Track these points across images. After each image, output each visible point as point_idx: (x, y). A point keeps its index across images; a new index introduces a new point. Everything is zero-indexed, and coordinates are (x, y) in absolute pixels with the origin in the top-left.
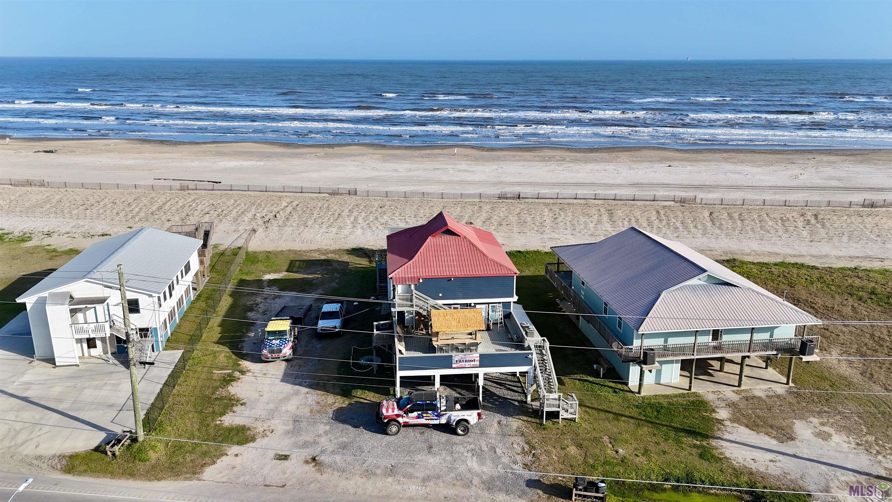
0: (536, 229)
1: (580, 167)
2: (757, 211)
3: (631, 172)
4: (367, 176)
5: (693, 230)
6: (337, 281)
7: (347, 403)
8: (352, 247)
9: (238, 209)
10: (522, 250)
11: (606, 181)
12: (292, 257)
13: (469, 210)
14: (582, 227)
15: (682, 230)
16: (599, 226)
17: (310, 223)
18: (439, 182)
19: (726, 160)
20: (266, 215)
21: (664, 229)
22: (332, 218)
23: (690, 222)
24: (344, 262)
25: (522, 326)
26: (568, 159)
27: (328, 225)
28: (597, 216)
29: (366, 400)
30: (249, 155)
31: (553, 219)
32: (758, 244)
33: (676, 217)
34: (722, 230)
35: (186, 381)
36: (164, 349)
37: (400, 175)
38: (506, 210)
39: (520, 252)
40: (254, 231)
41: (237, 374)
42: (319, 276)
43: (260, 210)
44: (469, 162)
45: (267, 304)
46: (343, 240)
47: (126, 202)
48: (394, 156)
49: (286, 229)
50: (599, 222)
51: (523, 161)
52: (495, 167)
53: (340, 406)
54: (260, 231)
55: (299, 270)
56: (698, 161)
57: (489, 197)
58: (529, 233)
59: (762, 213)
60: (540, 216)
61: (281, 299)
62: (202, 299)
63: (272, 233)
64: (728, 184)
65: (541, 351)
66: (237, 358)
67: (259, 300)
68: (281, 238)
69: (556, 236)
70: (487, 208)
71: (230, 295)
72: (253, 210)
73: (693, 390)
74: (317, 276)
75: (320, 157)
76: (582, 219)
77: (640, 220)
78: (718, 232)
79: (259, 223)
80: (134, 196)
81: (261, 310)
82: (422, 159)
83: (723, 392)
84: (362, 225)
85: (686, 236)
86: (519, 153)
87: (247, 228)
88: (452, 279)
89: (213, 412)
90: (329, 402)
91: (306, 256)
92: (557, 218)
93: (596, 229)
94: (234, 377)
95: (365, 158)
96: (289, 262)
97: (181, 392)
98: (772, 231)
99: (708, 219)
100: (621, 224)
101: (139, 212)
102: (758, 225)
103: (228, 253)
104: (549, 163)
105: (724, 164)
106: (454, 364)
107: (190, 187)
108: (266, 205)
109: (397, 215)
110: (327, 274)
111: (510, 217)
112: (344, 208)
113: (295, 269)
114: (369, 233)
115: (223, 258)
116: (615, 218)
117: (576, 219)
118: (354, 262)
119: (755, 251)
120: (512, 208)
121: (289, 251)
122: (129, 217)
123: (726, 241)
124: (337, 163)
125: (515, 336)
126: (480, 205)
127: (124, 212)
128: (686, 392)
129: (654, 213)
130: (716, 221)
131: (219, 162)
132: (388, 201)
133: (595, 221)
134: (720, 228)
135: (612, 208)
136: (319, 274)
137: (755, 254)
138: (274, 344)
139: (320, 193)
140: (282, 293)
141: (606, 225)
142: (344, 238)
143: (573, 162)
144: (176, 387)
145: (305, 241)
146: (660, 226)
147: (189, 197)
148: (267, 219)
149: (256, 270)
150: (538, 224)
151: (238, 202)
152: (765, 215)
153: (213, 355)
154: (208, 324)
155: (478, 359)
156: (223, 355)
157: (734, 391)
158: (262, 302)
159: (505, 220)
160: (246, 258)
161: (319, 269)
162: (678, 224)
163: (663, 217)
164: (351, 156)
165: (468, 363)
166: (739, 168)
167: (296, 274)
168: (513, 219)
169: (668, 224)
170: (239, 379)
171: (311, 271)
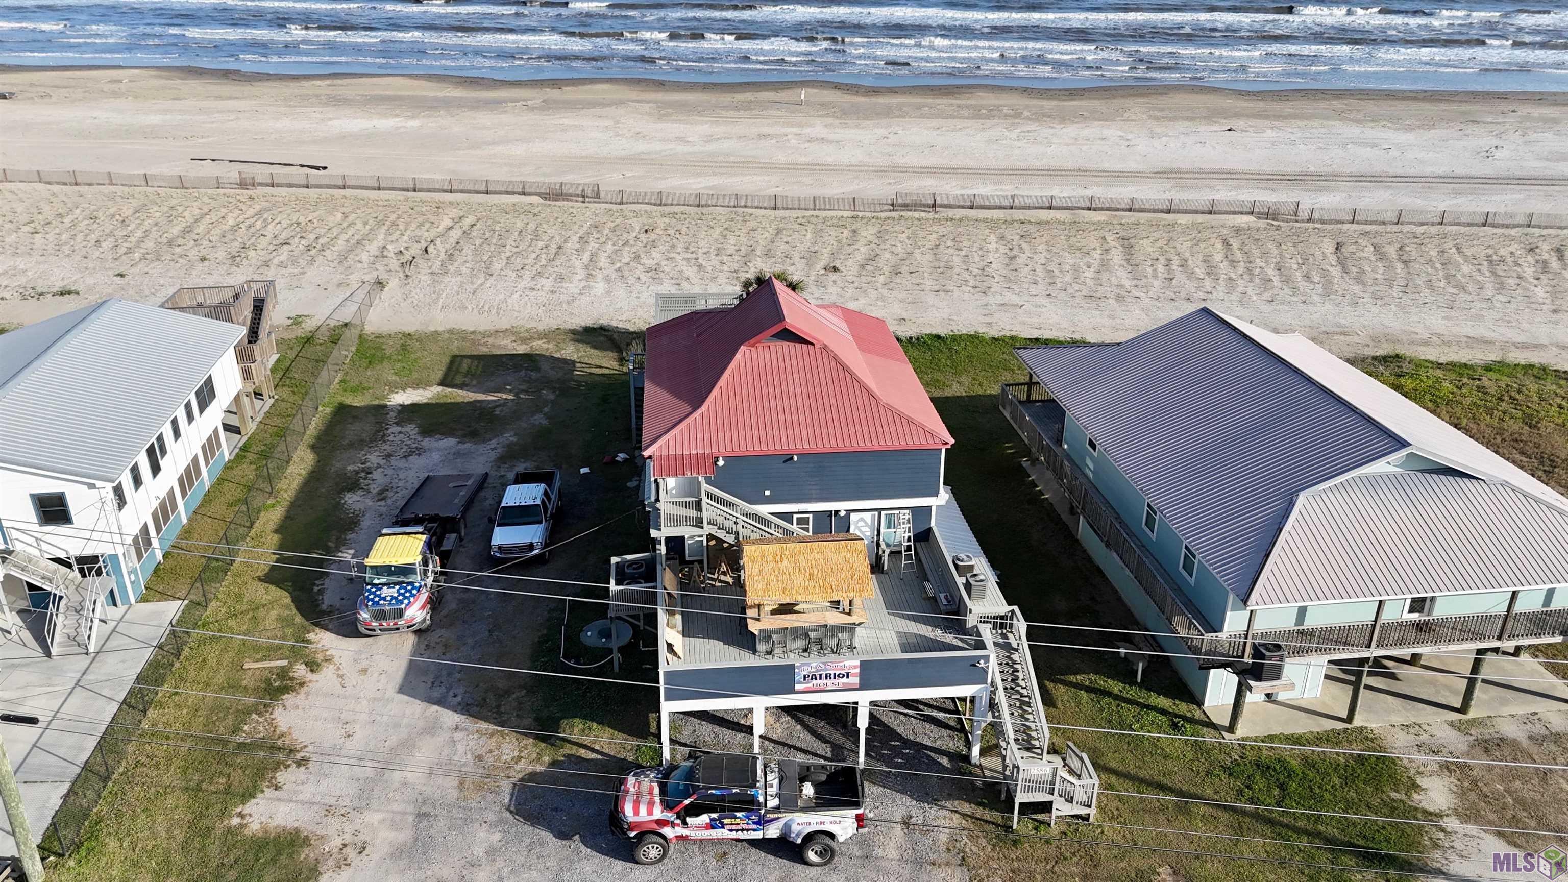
0: (972, 283)
1: (1052, 131)
2: (1436, 241)
3: (1156, 143)
4: (623, 153)
5: (1302, 284)
6: (546, 410)
7: (546, 759)
8: (583, 324)
9: (350, 233)
10: (943, 332)
11: (1106, 166)
12: (455, 348)
13: (831, 237)
14: (1068, 278)
15: (1280, 285)
16: (1105, 276)
17: (497, 266)
18: (768, 167)
19: (1340, 115)
20: (407, 248)
21: (1240, 282)
22: (543, 256)
23: (1295, 267)
24: (564, 361)
25: (956, 566)
26: (1026, 113)
27: (534, 272)
28: (1099, 252)
29: (593, 750)
30: (394, 102)
31: (1007, 261)
32: (1443, 318)
33: (1265, 254)
34: (1364, 285)
35: (176, 693)
36: (143, 599)
37: (691, 149)
38: (909, 238)
39: (938, 337)
40: (380, 284)
41: (300, 670)
42: (510, 397)
43: (394, 238)
44: (830, 121)
45: (389, 472)
46: (565, 306)
47: (118, 217)
48: (682, 107)
49: (447, 279)
50: (1104, 265)
51: (938, 116)
52: (882, 132)
53: (530, 768)
54: (393, 284)
55: (467, 380)
56: (1285, 118)
57: (872, 204)
58: (957, 292)
59: (1446, 246)
60: (980, 253)
61: (423, 457)
62: (251, 456)
63: (418, 290)
64: (1353, 170)
65: (1004, 636)
66: (306, 623)
67: (374, 458)
68: (436, 301)
69: (1015, 299)
70: (868, 232)
71: (313, 447)
72: (381, 237)
73: (1358, 722)
74: (504, 396)
75: (533, 109)
76: (1069, 260)
77: (1190, 262)
78: (1357, 289)
79: (391, 267)
80: (135, 203)
81: (375, 488)
82: (736, 114)
83: (1426, 727)
84: (606, 272)
85: (1290, 298)
86: (930, 100)
87: (367, 278)
88: (795, 458)
89: (227, 791)
90: (504, 758)
91: (486, 344)
92: (1015, 257)
93: (1099, 284)
94: (292, 679)
95: (621, 111)
96: (446, 360)
97: (160, 726)
98: (1471, 287)
99: (1333, 259)
100: (1150, 270)
101: (141, 241)
102: (1441, 273)
103: (323, 336)
104: (989, 123)
105: (1337, 123)
106: (800, 683)
107: (258, 180)
108: (407, 224)
109: (679, 250)
110: (526, 392)
111: (918, 256)
112: (569, 233)
113: (459, 380)
114: (620, 292)
115: (310, 351)
116: (1138, 257)
117: (1056, 260)
118: (586, 360)
119: (1439, 335)
120: (921, 234)
121: (451, 331)
122: (123, 250)
123: (1375, 310)
124: (566, 121)
125: (942, 596)
126: (854, 227)
127: (112, 239)
128: (1340, 726)
129: (1219, 246)
130: (1350, 263)
131: (330, 119)
132: (663, 216)
133: (1096, 264)
134: (1359, 280)
135: (1130, 233)
136: (510, 391)
137: (1440, 342)
138: (384, 599)
139: (524, 194)
140: (427, 442)
141: (1119, 274)
142: (568, 303)
143: (1037, 120)
144: (151, 713)
145: (486, 308)
146: (1233, 275)
147: (250, 206)
148: (407, 256)
149: (377, 380)
150: (976, 271)
151: (352, 217)
152: (1454, 250)
153: (250, 615)
154: (251, 527)
155: (858, 670)
156: (274, 614)
157: (1451, 724)
158: (379, 466)
159: (908, 262)
160: (357, 350)
161: (510, 379)
162: (1271, 272)
163: (1239, 256)
164: (594, 107)
165: (833, 681)
166: (1371, 132)
167: (460, 392)
168: (923, 259)
169: (1249, 271)
170: (302, 684)
171: (492, 384)
